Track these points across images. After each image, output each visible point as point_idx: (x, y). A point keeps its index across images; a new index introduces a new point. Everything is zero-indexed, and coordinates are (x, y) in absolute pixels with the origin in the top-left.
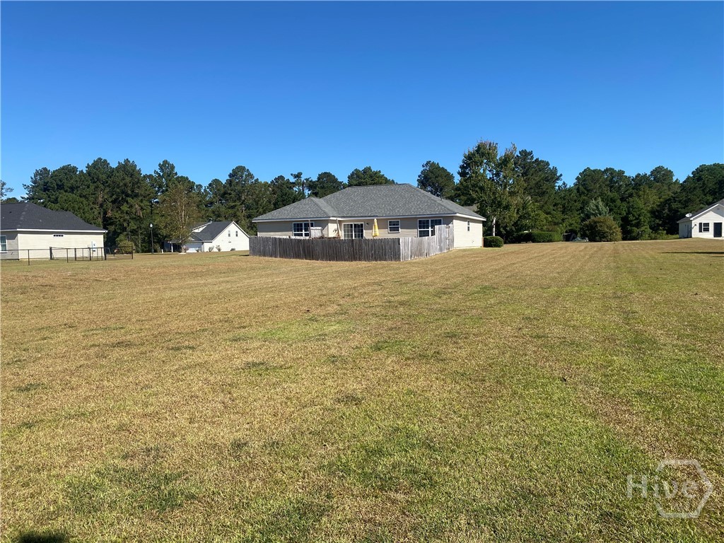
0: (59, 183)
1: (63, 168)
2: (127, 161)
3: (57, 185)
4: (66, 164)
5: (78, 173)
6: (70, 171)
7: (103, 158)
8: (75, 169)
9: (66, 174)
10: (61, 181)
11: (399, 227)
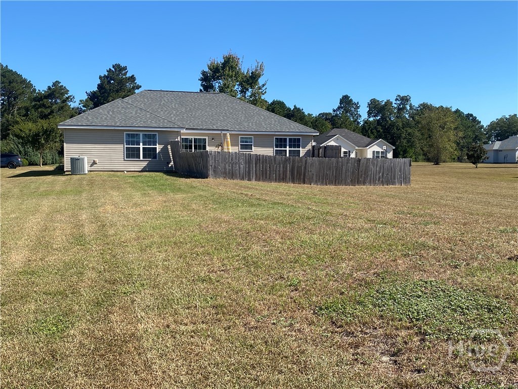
11: (252, 145)
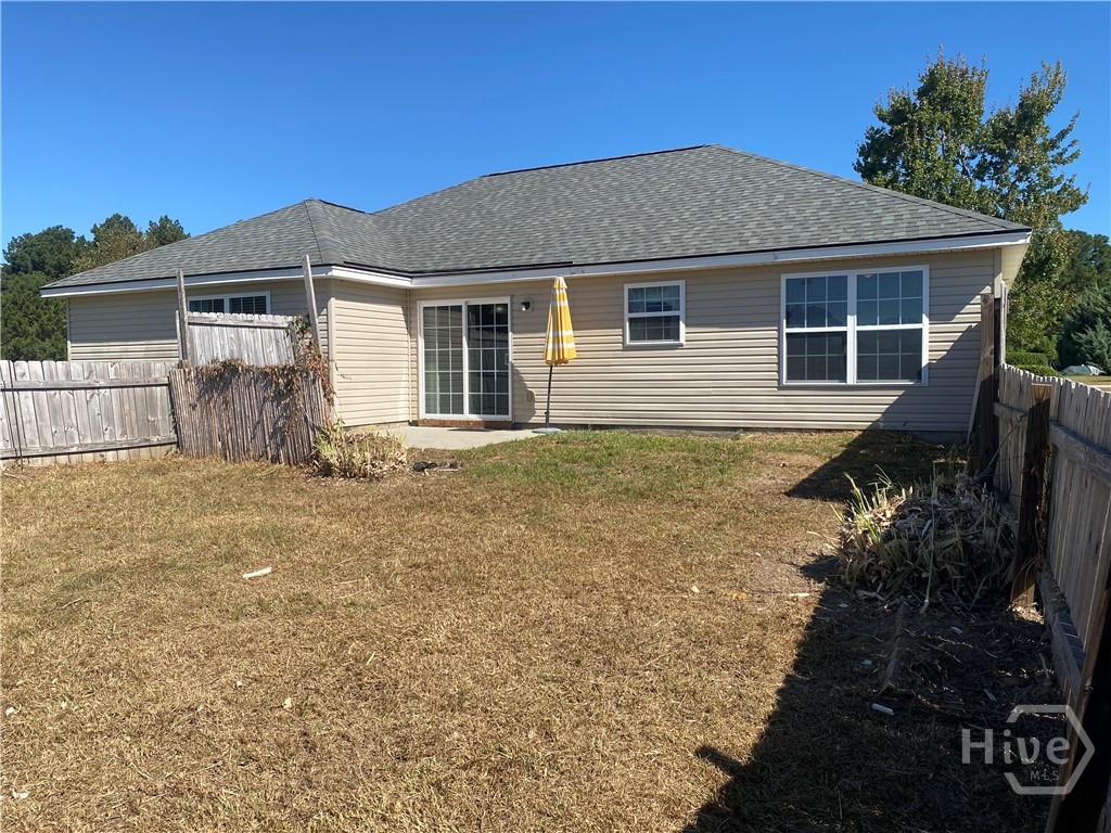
0: (37, 259)
1: (48, 233)
2: (165, 220)
3: (33, 262)
4: (53, 225)
5: (75, 241)
6: (58, 237)
7: (123, 215)
8: (69, 234)
9: (51, 241)
10: (39, 255)
11: (677, 319)
